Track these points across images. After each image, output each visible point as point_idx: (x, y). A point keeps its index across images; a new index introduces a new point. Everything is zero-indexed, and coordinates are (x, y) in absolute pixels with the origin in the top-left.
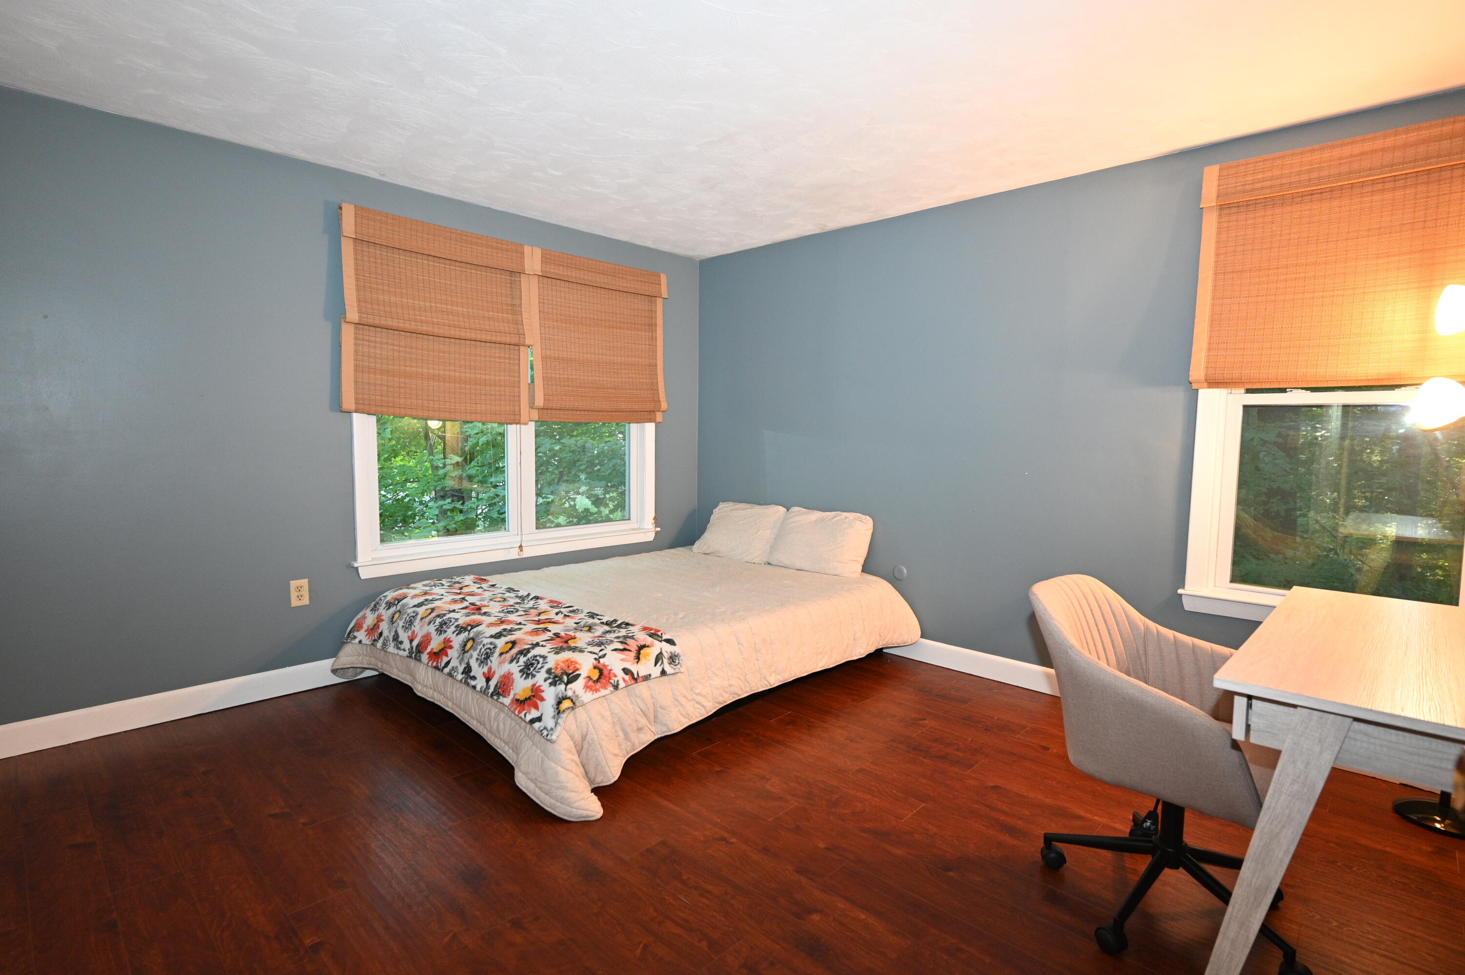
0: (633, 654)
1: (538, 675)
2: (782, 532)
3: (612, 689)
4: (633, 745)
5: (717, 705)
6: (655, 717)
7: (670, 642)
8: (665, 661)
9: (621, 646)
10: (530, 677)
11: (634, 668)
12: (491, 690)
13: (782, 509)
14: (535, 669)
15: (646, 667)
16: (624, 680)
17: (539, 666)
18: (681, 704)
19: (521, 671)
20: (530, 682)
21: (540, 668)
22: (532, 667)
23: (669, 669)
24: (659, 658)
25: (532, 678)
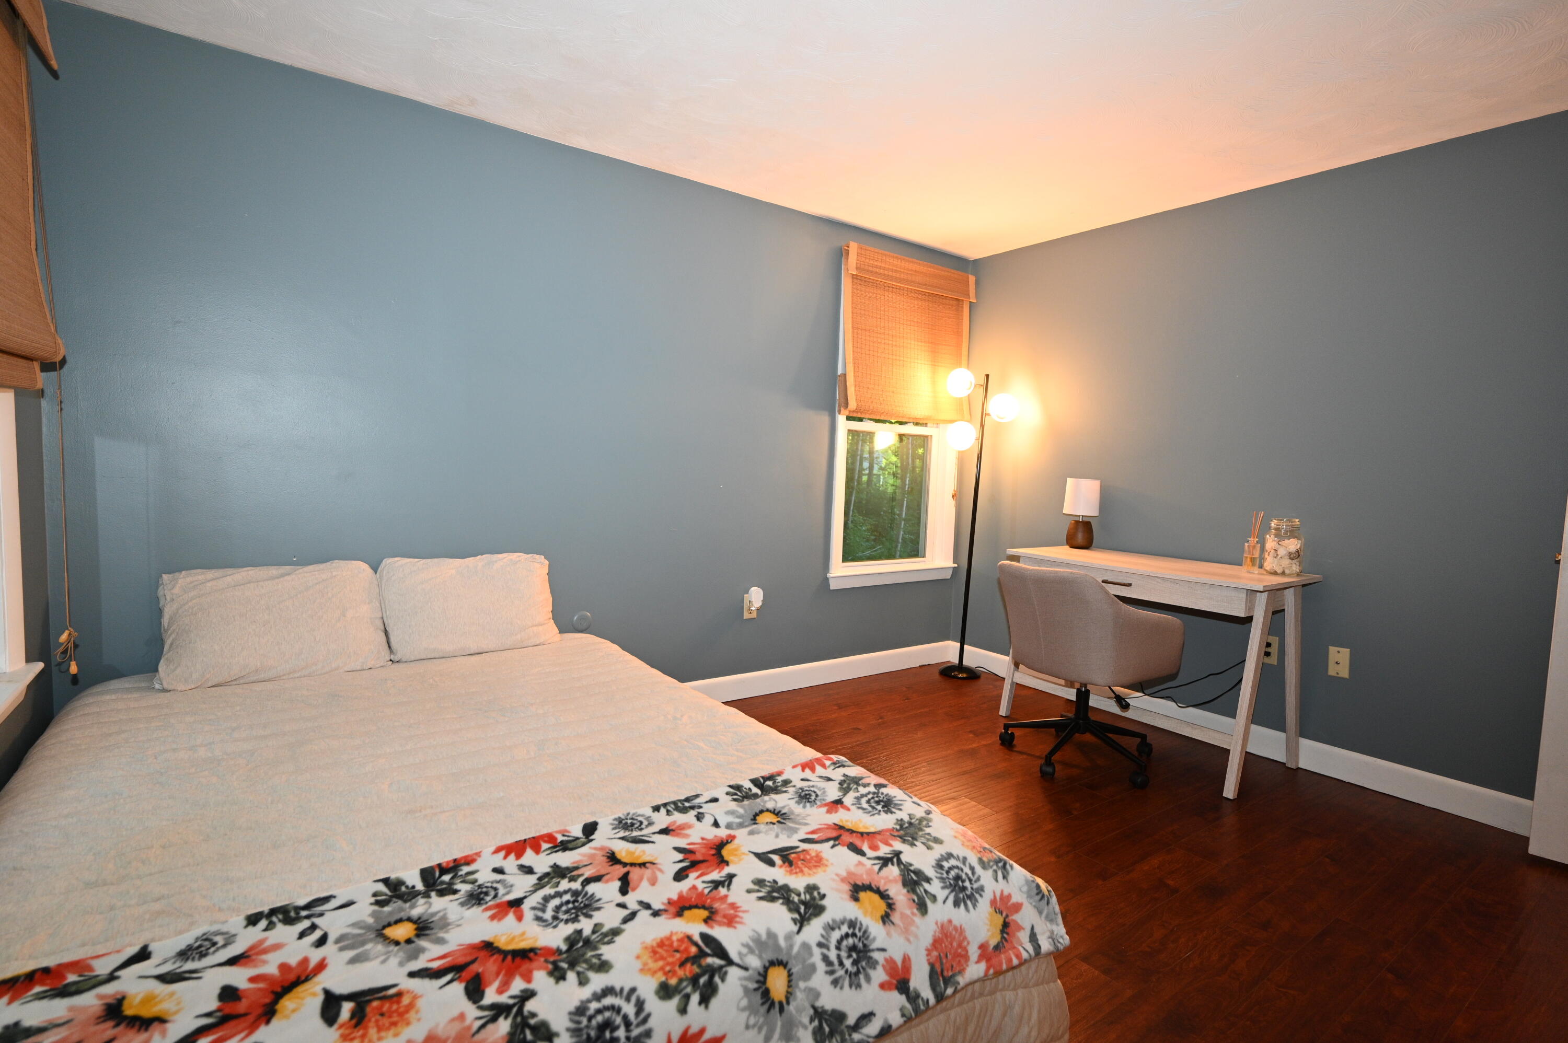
1: (982, 882)
10: (977, 896)
12: (927, 993)
14: (970, 880)
17: (967, 870)
19: (956, 904)
20: (984, 903)
21: (973, 873)
22: (963, 881)
25: (981, 896)
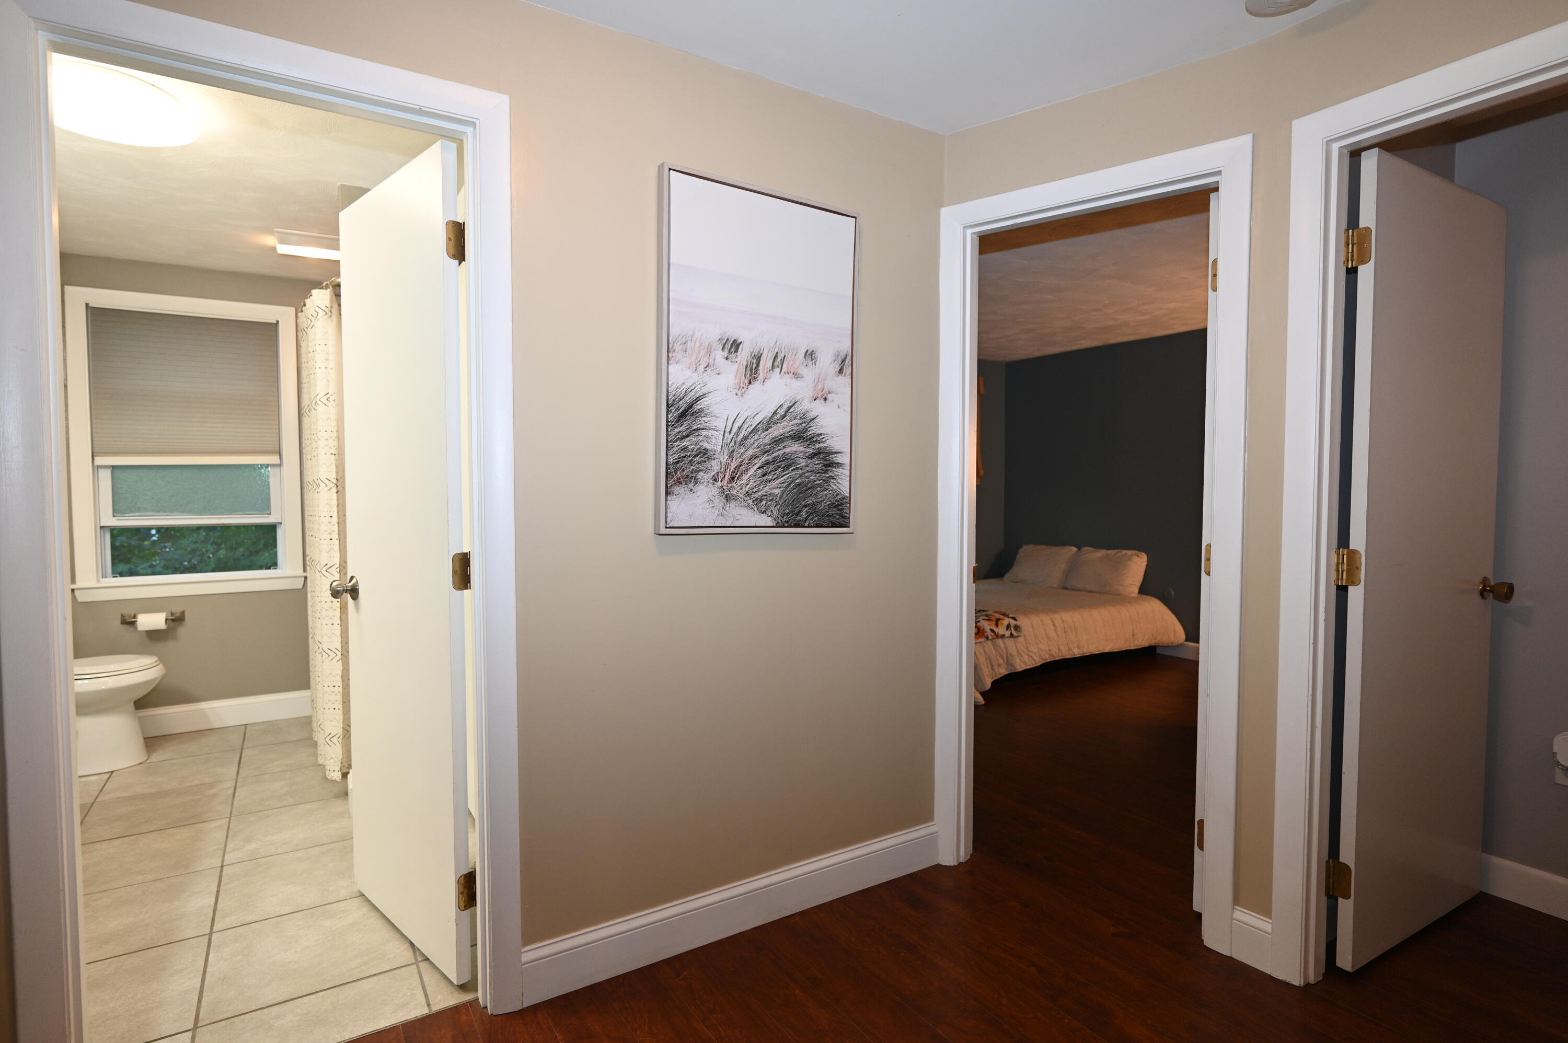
0: (994, 623)
2: (1073, 566)
3: (985, 639)
4: (996, 674)
5: (1041, 661)
6: (1007, 661)
7: (1014, 619)
8: (1012, 629)
9: (987, 618)
11: (996, 630)
13: (1074, 549)
15: (1001, 630)
16: (991, 635)
18: (1021, 655)
23: (1014, 632)
24: (1008, 627)
